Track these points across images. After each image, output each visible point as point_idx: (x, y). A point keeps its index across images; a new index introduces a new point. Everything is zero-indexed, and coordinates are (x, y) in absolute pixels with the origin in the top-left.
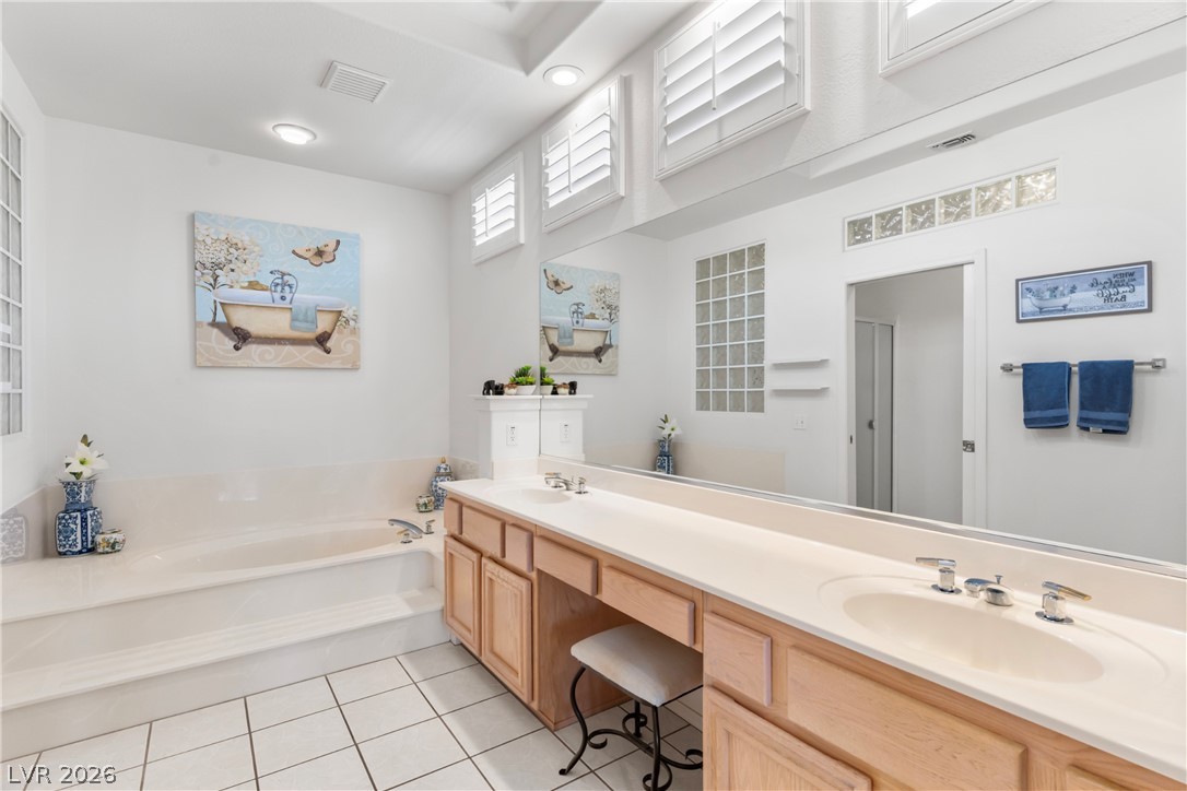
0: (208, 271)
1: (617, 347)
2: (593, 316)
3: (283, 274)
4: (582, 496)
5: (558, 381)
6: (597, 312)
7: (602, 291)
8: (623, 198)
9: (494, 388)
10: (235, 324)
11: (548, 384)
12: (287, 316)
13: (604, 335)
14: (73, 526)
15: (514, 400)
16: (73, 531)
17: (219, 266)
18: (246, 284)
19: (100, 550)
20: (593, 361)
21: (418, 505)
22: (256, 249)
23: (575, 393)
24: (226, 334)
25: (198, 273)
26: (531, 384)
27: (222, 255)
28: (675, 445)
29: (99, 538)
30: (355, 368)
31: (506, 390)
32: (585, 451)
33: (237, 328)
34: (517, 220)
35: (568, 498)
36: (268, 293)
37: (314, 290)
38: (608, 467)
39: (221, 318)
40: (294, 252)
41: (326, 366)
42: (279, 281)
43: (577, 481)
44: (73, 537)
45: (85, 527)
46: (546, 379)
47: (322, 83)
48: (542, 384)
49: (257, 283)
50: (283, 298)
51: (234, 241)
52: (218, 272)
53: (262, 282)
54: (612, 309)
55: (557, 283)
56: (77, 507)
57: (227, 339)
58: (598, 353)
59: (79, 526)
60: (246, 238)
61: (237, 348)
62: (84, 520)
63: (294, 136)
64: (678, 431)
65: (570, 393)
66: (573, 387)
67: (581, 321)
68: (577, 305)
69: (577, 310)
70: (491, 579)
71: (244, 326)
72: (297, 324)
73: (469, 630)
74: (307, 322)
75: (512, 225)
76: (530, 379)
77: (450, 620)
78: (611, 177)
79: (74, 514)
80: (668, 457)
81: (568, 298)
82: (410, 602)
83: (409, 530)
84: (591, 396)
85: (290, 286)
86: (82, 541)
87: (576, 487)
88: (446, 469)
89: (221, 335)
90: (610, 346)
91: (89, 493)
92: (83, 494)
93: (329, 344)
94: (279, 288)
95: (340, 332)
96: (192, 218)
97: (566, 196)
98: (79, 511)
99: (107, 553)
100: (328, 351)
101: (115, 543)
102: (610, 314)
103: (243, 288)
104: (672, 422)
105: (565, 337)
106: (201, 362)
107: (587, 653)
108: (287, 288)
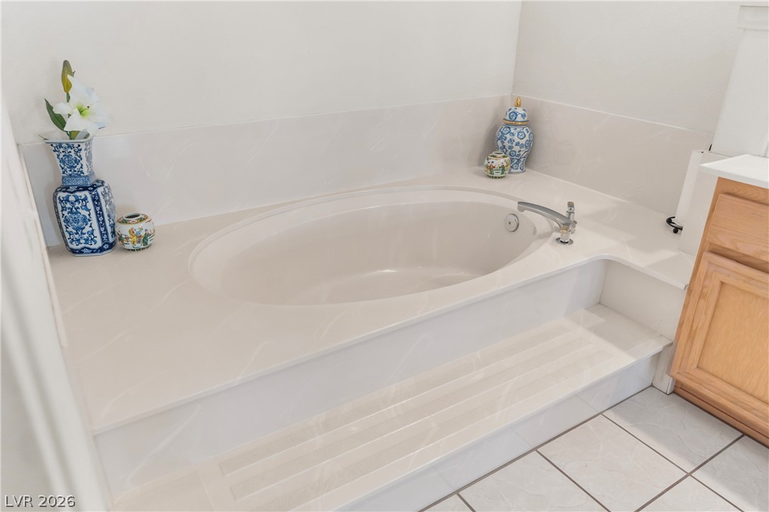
14: (86, 213)
16: (85, 220)
19: (130, 246)
29: (123, 229)
44: (87, 229)
45: (99, 214)
56: (80, 183)
59: (93, 212)
62: (96, 200)
79: (82, 194)
86: (102, 235)
88: (523, 116)
91: (89, 159)
92: (84, 162)
98: (85, 189)
99: (139, 250)
101: (147, 235)
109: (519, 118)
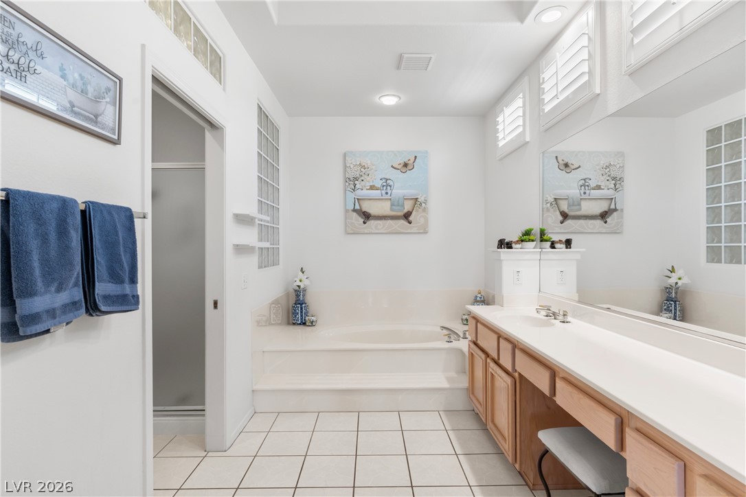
0: (352, 182)
1: (622, 210)
2: (598, 187)
3: (387, 180)
4: (566, 324)
5: (555, 238)
6: (603, 185)
7: (607, 167)
8: (599, 95)
9: (504, 244)
10: (364, 210)
11: (546, 241)
12: (388, 203)
13: (608, 202)
14: (298, 311)
15: (520, 252)
16: (298, 314)
17: (356, 179)
18: (369, 188)
19: (307, 324)
20: (599, 222)
21: (462, 319)
22: (374, 167)
23: (570, 248)
24: (360, 216)
25: (347, 184)
26: (533, 241)
27: (358, 173)
28: (684, 293)
29: (307, 318)
30: (425, 232)
31: (513, 245)
32: (578, 291)
33: (365, 212)
34: (524, 125)
35: (553, 325)
36: (379, 191)
37: (403, 187)
38: (591, 305)
39: (357, 207)
40: (392, 166)
41: (409, 231)
42: (385, 184)
43: (561, 313)
44: (298, 316)
45: (301, 312)
46: (545, 237)
47: (398, 68)
48: (541, 241)
49: (374, 186)
50: (387, 193)
51: (364, 164)
52: (356, 182)
53: (376, 185)
54: (617, 182)
55: (566, 165)
56: (299, 302)
57: (360, 218)
58: (604, 216)
60: (369, 162)
61: (364, 223)
62: (301, 309)
63: (389, 101)
64: (685, 281)
65: (567, 248)
66: (568, 243)
67: (588, 192)
68: (585, 180)
69: (585, 184)
70: (492, 374)
71: (368, 211)
72: (394, 207)
73: (481, 404)
74: (398, 206)
75: (521, 129)
76: (532, 237)
77: (471, 396)
78: (589, 80)
79: (298, 306)
80: (675, 302)
81: (576, 176)
82: (449, 379)
83: (451, 334)
84: (584, 250)
85: (390, 186)
86: (301, 319)
87: (561, 318)
88: (481, 298)
89: (358, 217)
90: (616, 210)
91: (304, 295)
93: (411, 219)
94: (385, 188)
95: (417, 211)
96: (345, 155)
97: (556, 102)
98: (300, 304)
99: (310, 326)
100: (410, 223)
101: (313, 321)
102: (615, 185)
103: (367, 189)
104: (680, 272)
105: (573, 205)
106: (350, 232)
107: (549, 438)
108: (389, 187)
109: (478, 299)
